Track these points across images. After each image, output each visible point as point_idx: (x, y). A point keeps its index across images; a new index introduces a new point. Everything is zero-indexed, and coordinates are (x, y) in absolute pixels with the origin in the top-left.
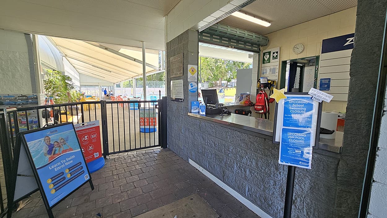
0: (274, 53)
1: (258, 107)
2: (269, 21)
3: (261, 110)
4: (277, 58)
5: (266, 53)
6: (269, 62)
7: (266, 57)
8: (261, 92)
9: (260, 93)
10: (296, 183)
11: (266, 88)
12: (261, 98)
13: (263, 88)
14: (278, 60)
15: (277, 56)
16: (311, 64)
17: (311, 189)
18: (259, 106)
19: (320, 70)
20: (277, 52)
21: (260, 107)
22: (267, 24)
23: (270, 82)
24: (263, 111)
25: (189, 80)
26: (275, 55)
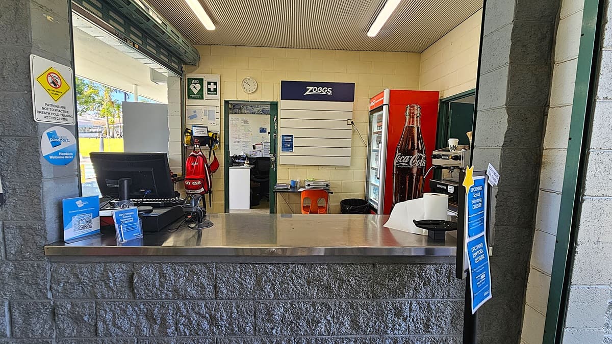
0: (209, 83)
1: (193, 183)
2: (214, 21)
3: (198, 187)
4: (216, 94)
5: (194, 79)
6: (202, 98)
7: (194, 87)
8: (195, 154)
9: (193, 155)
10: (433, 324)
11: (206, 145)
12: (196, 164)
13: (198, 146)
14: (217, 97)
15: (215, 90)
16: (236, 110)
17: (452, 322)
18: (196, 180)
19: (281, 123)
20: (215, 84)
21: (199, 183)
22: (209, 26)
23: (210, 135)
24: (202, 189)
25: (39, 117)
26: (212, 87)
